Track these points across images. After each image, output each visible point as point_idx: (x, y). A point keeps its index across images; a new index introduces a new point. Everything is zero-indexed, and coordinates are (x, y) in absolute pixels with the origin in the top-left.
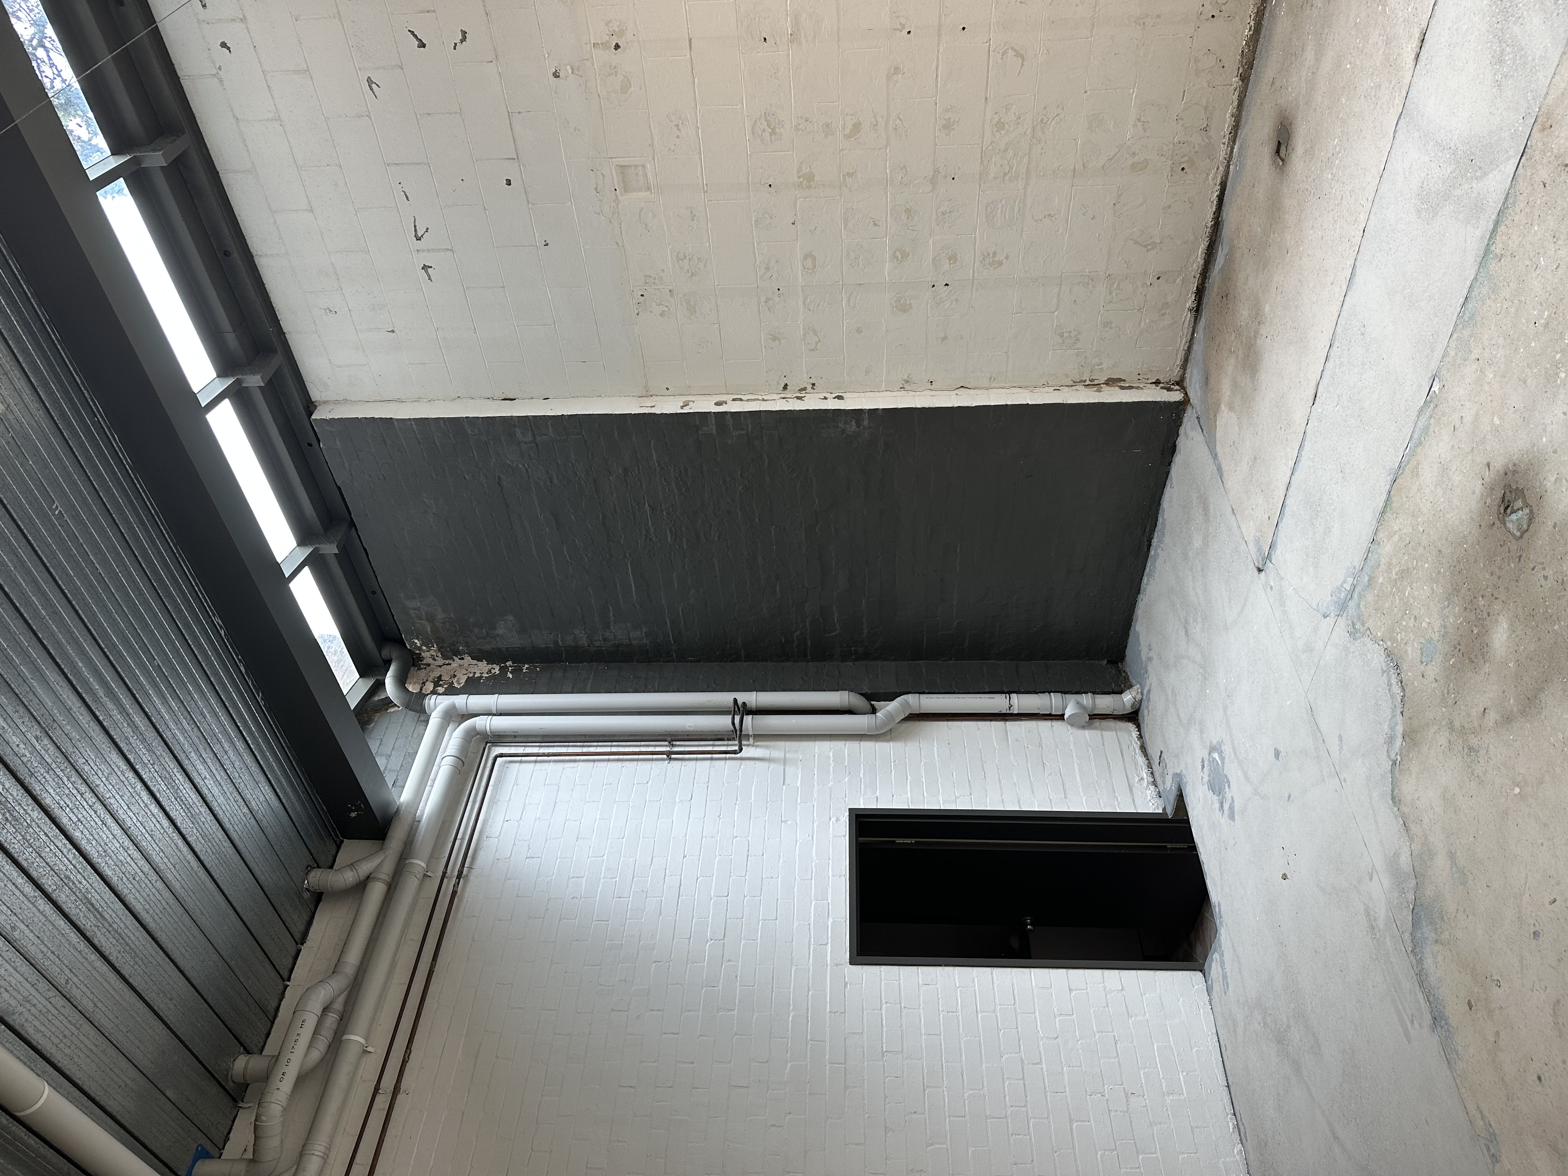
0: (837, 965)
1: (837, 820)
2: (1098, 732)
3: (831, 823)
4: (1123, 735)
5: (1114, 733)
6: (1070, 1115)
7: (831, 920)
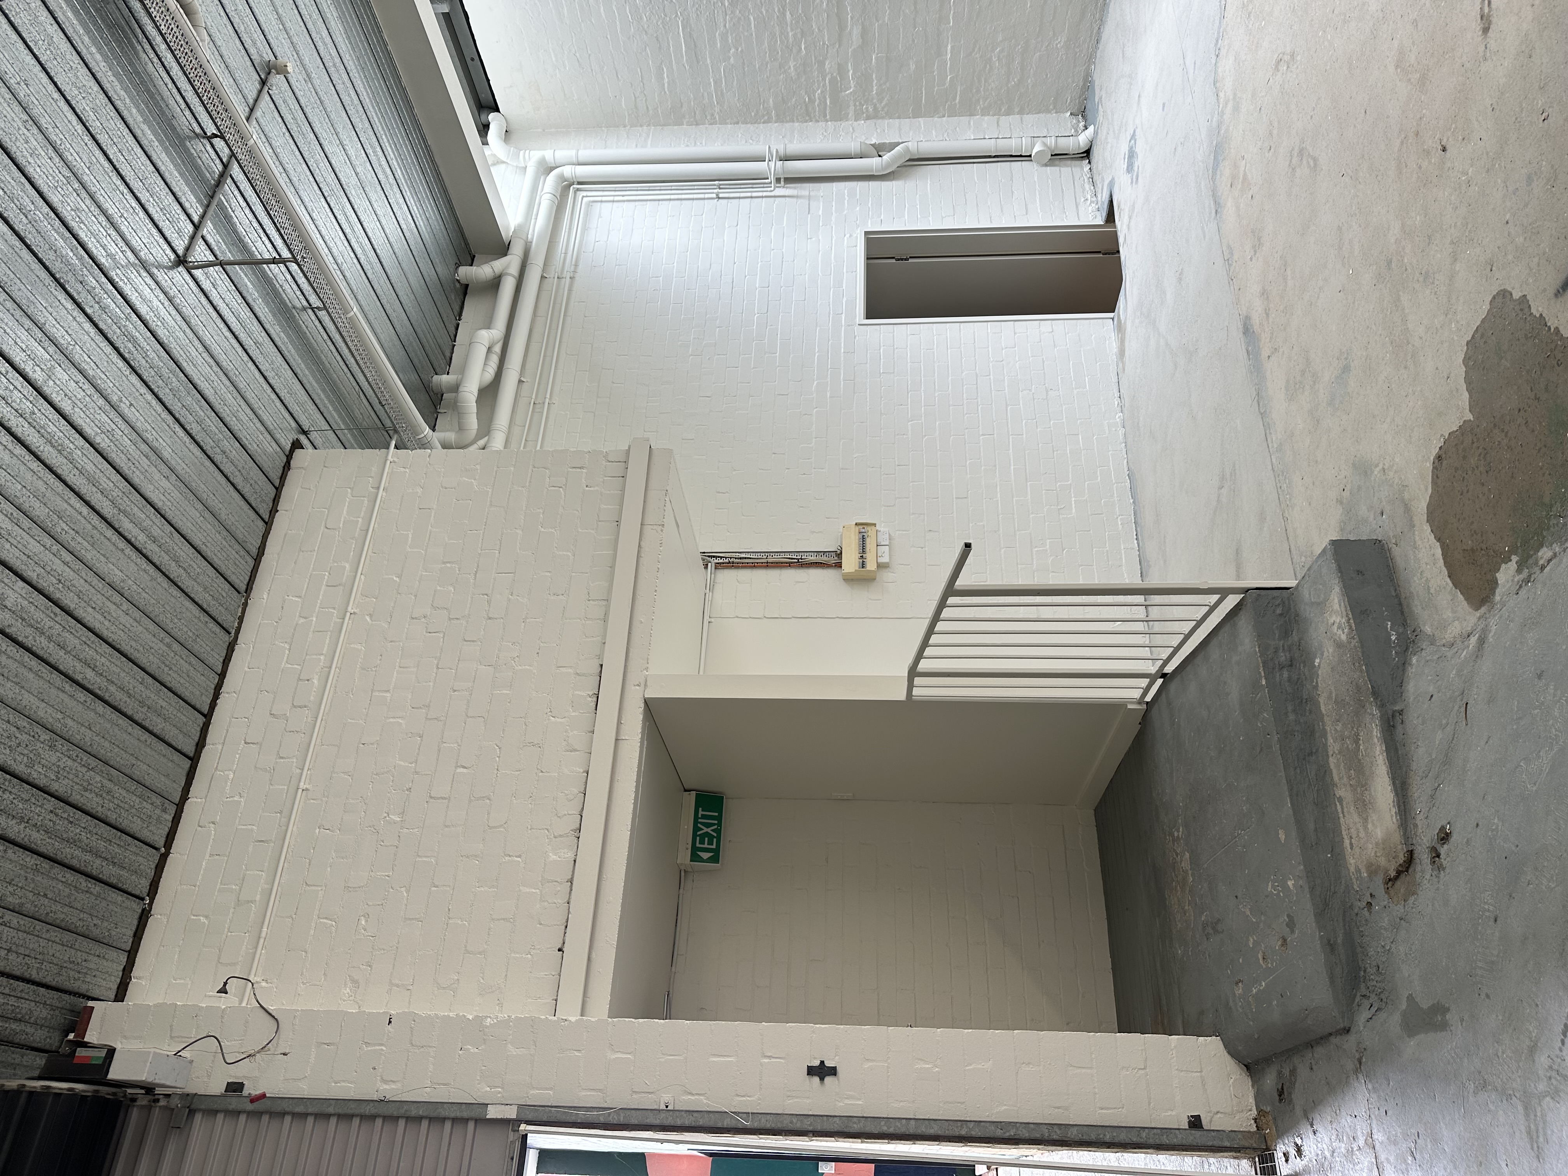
0: (849, 326)
1: (851, 236)
2: (1057, 168)
3: (846, 238)
4: (1077, 171)
5: (1070, 169)
6: (1006, 403)
7: (845, 299)
